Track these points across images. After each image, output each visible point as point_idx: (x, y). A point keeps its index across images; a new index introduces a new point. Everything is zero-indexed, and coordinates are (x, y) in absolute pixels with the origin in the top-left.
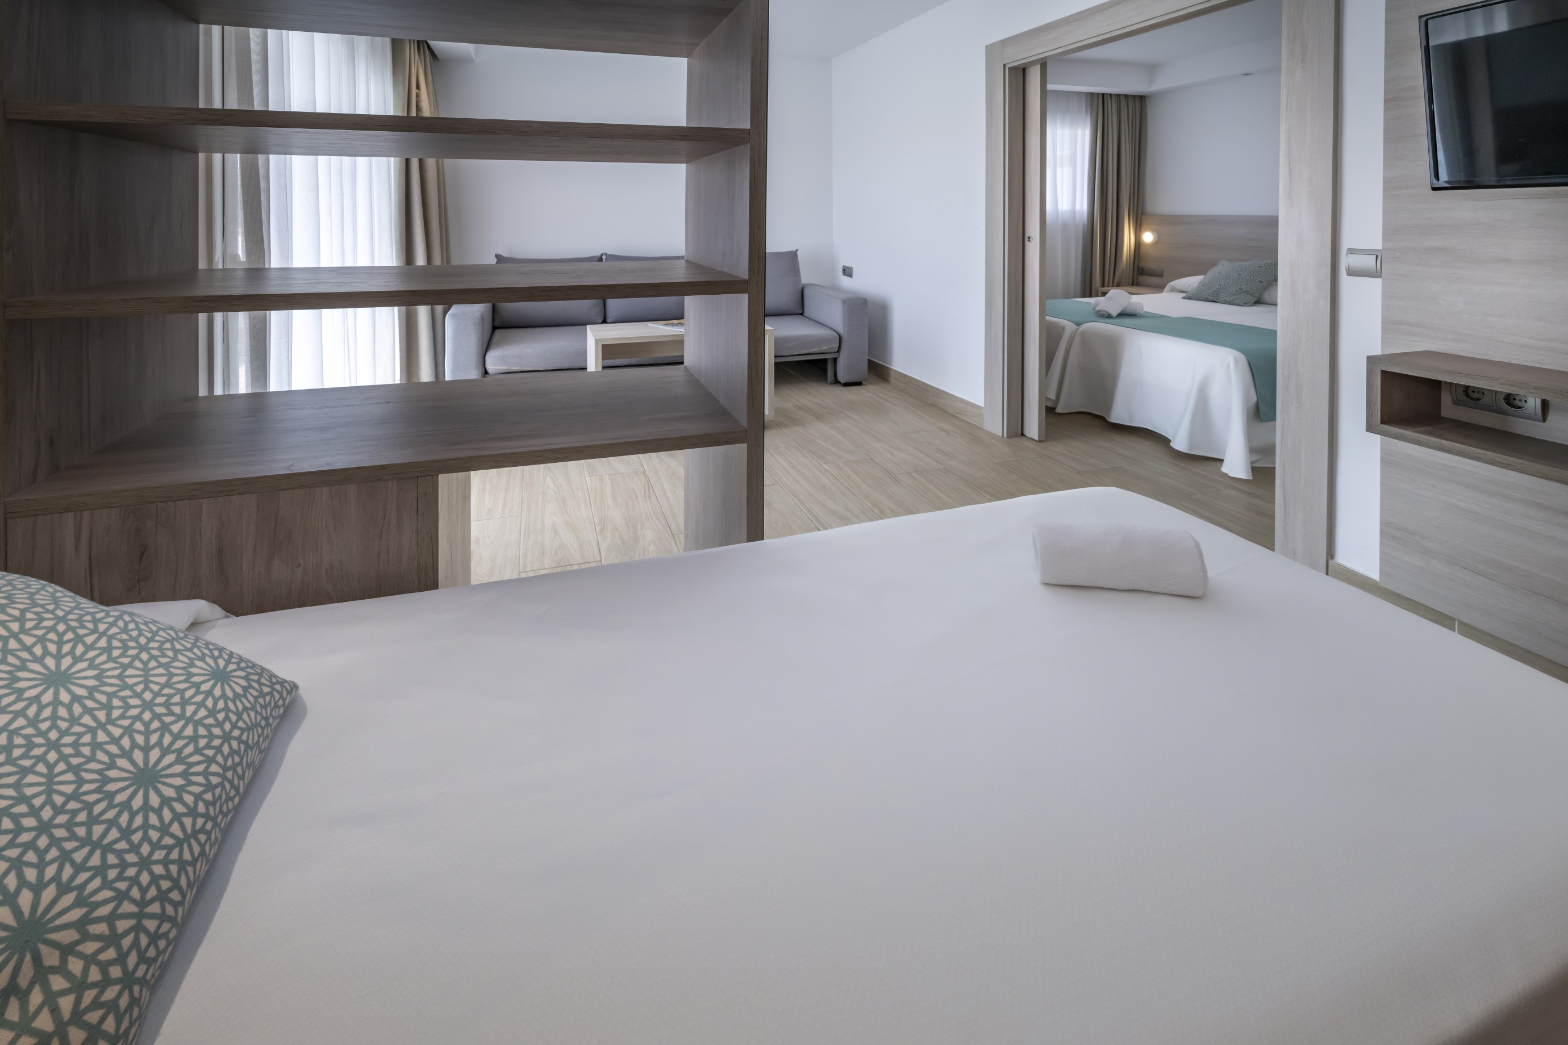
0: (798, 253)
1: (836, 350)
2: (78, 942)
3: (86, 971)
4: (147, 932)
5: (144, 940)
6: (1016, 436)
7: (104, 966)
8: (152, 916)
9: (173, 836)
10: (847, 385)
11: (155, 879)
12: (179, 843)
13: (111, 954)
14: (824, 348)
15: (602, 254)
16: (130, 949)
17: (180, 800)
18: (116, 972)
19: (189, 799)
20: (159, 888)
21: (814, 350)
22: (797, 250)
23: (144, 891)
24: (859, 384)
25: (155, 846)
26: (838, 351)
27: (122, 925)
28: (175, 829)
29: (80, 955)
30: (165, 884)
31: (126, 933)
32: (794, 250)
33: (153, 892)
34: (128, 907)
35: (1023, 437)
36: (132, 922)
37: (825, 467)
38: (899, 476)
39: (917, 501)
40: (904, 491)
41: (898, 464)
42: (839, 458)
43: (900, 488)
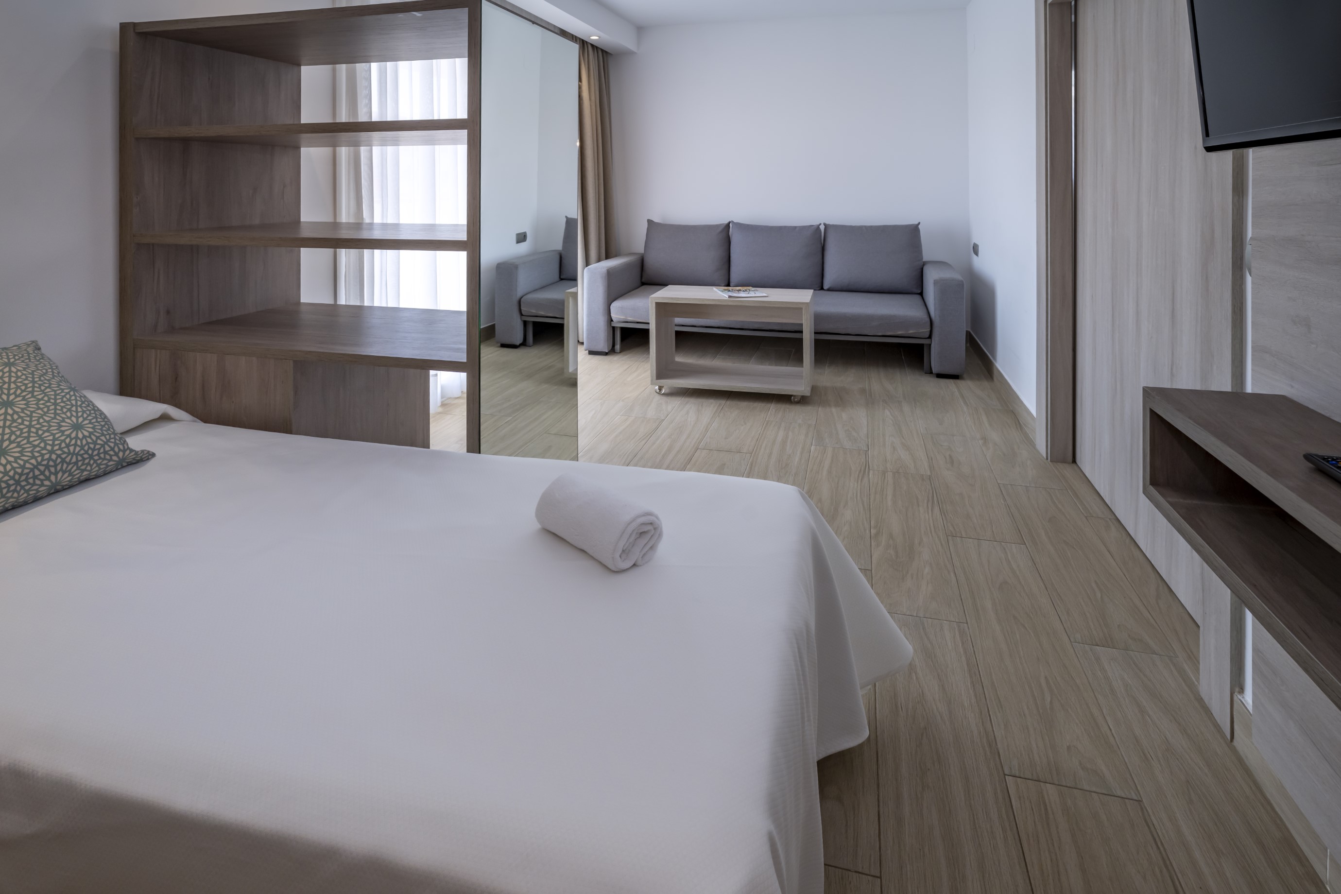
0: (919, 226)
1: (927, 335)
2: (13, 462)
3: (10, 471)
4: (34, 474)
5: (31, 475)
6: (1064, 461)
7: (16, 473)
8: (39, 470)
9: (69, 450)
10: (940, 376)
11: (50, 459)
12: (69, 453)
13: (19, 471)
14: (911, 332)
15: (730, 223)
16: (25, 474)
17: (81, 440)
18: (17, 477)
19: (84, 442)
20: (48, 462)
21: (900, 333)
22: (919, 223)
23: (43, 460)
24: (955, 377)
25: (60, 449)
26: (930, 337)
27: (28, 465)
28: (72, 448)
29: (11, 465)
30: (51, 463)
31: (27, 468)
32: (917, 223)
33: (45, 463)
34: (33, 461)
35: (1074, 465)
36: (32, 467)
37: (813, 448)
38: (871, 472)
39: (857, 498)
40: (857, 486)
41: (886, 461)
42: (837, 443)
43: (856, 484)
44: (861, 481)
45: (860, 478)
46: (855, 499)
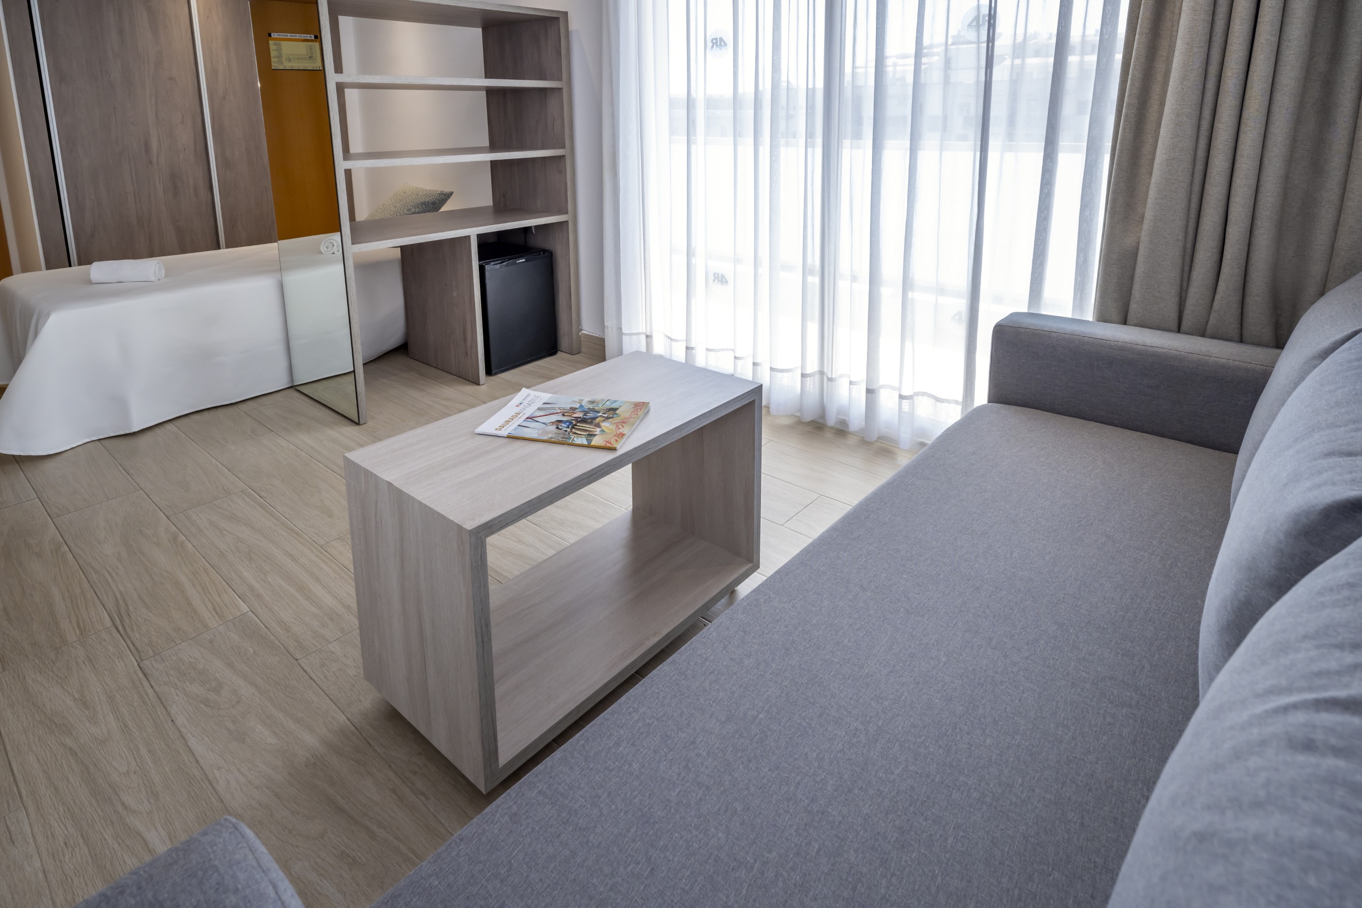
37: (245, 608)
38: (108, 623)
39: (109, 572)
40: (117, 587)
41: (89, 658)
42: (211, 642)
43: (123, 590)
44: (116, 597)
45: (121, 602)
46: (109, 569)
